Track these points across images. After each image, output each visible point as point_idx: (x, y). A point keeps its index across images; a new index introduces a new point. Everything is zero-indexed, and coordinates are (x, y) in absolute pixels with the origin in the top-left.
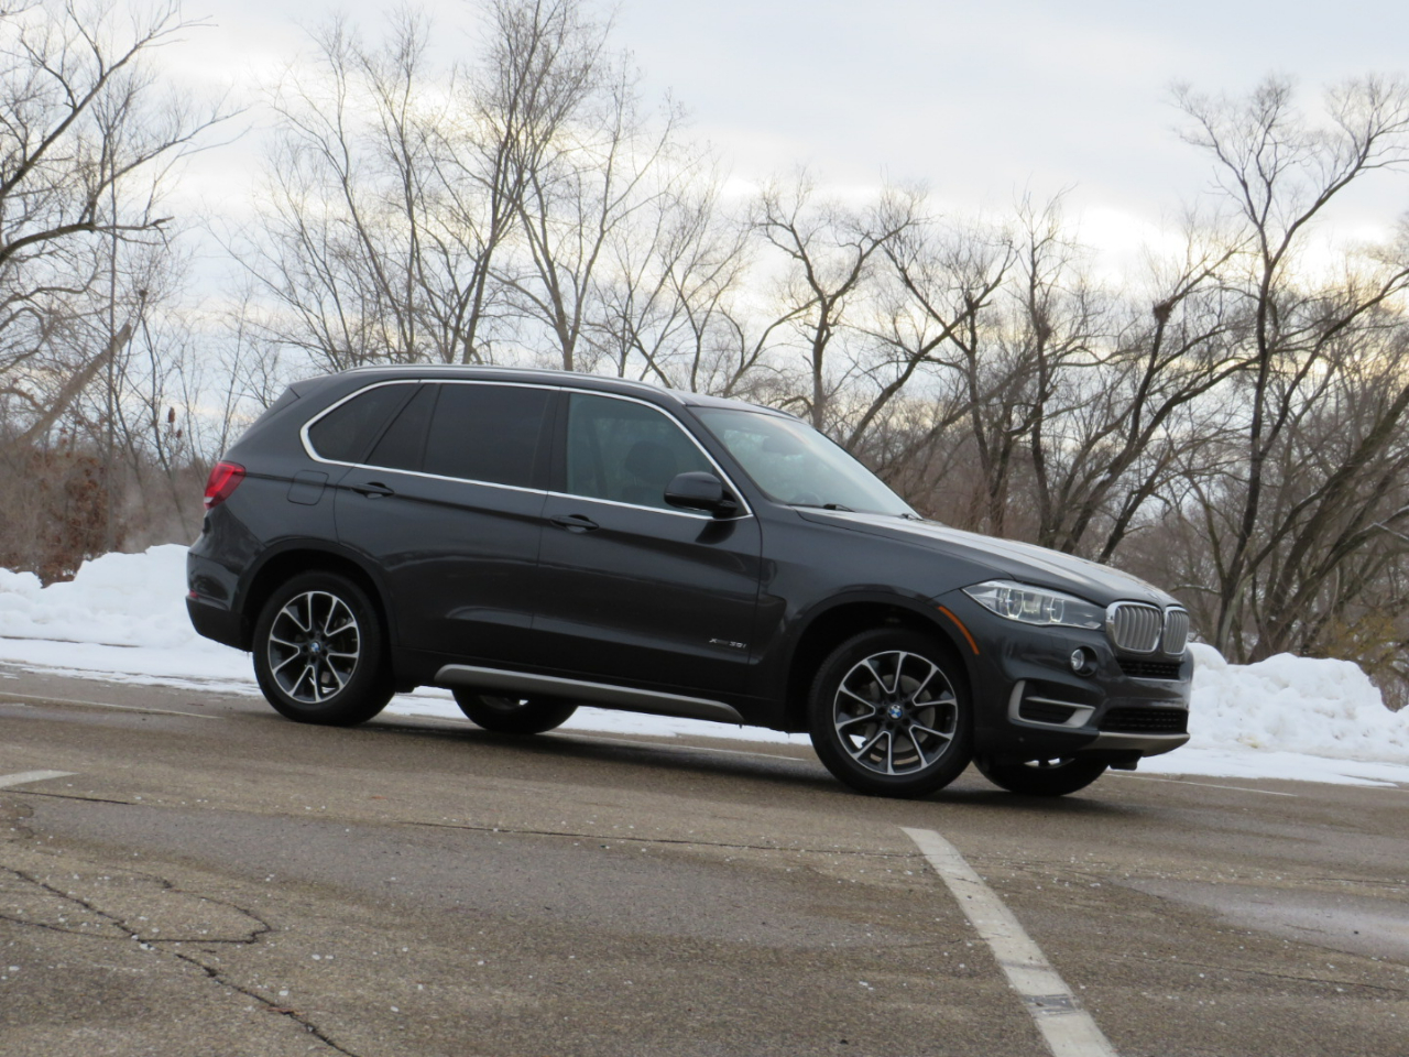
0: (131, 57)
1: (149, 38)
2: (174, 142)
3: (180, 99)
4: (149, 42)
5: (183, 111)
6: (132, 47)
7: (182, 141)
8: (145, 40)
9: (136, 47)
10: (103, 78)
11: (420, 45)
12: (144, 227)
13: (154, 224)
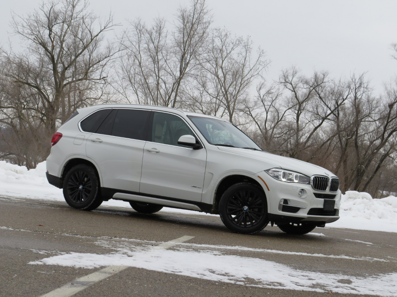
0: (99, 34)
1: (105, 28)
2: (108, 56)
3: (110, 45)
4: (104, 30)
5: (111, 48)
6: (100, 31)
7: (111, 56)
8: (103, 30)
9: (101, 31)
10: (92, 40)
11: (163, 28)
12: (100, 79)
13: (103, 78)
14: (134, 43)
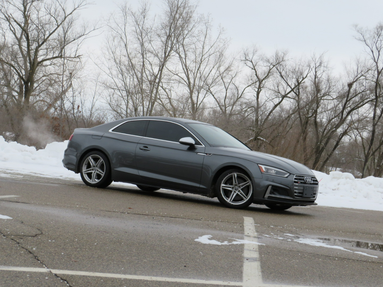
1: (78, 7)
2: (84, 35)
3: (85, 23)
5: (86, 27)
7: (86, 34)
8: (77, 8)
9: (74, 10)
10: (65, 18)
11: (148, 10)
12: (75, 57)
13: (78, 57)
14: (120, 25)
